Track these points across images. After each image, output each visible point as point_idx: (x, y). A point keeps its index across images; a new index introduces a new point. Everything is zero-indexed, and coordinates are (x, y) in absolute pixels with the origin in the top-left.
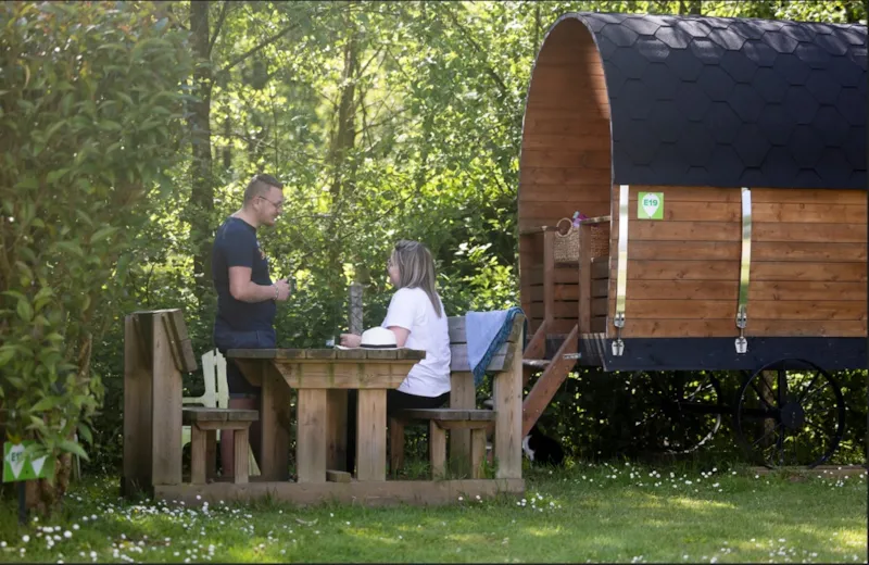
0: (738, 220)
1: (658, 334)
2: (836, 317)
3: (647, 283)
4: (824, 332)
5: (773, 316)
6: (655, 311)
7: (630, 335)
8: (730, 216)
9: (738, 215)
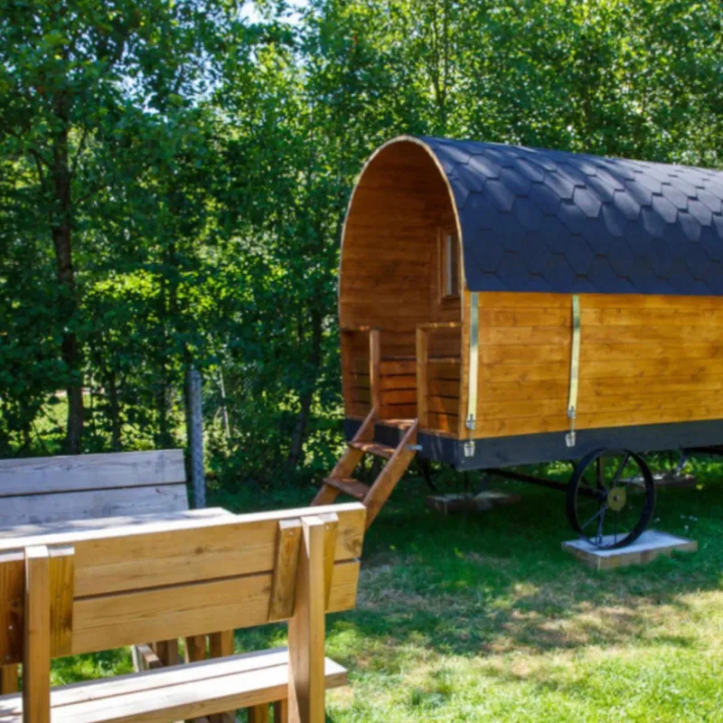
0: (568, 324)
1: (502, 434)
2: (642, 408)
3: (495, 385)
4: (633, 421)
5: (595, 410)
6: (501, 412)
7: (479, 436)
8: (562, 320)
9: (569, 320)
